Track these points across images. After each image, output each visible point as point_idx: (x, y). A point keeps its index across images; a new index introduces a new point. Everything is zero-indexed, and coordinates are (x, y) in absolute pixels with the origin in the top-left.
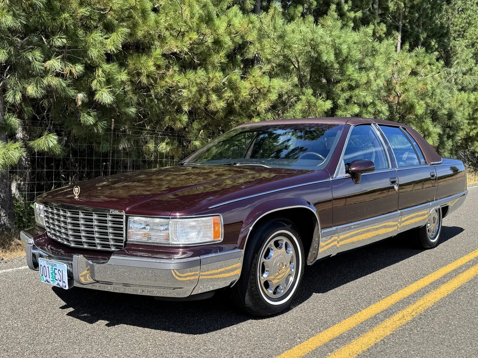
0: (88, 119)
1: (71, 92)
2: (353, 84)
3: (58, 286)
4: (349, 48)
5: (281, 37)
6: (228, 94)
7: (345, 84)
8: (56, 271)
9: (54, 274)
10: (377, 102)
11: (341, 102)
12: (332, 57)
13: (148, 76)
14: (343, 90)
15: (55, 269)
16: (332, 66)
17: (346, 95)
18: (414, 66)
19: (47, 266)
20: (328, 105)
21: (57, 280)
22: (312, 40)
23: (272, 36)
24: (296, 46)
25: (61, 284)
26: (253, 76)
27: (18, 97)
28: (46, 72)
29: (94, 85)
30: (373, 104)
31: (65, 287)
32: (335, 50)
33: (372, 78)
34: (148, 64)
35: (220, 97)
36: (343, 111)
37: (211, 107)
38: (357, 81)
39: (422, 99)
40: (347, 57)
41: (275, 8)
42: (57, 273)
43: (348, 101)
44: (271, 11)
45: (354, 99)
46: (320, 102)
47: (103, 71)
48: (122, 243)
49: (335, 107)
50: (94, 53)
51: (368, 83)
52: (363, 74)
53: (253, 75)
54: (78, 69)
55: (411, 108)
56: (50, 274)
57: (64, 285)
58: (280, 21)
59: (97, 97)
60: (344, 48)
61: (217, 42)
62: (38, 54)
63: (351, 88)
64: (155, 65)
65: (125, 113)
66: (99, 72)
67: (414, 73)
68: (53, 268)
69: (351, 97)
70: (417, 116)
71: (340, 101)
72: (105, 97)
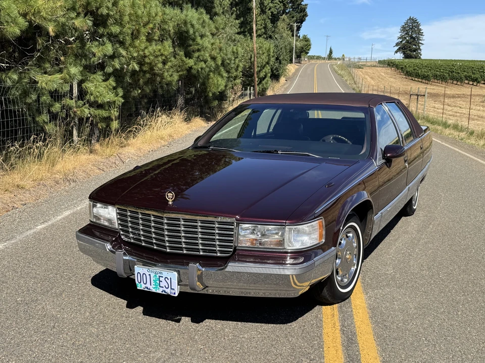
3: (164, 293)
8: (161, 279)
9: (158, 282)
15: (159, 276)
19: (147, 274)
21: (163, 287)
25: (168, 291)
31: (175, 294)
42: (164, 281)
48: (232, 248)
56: (152, 282)
57: (173, 292)
68: (158, 276)
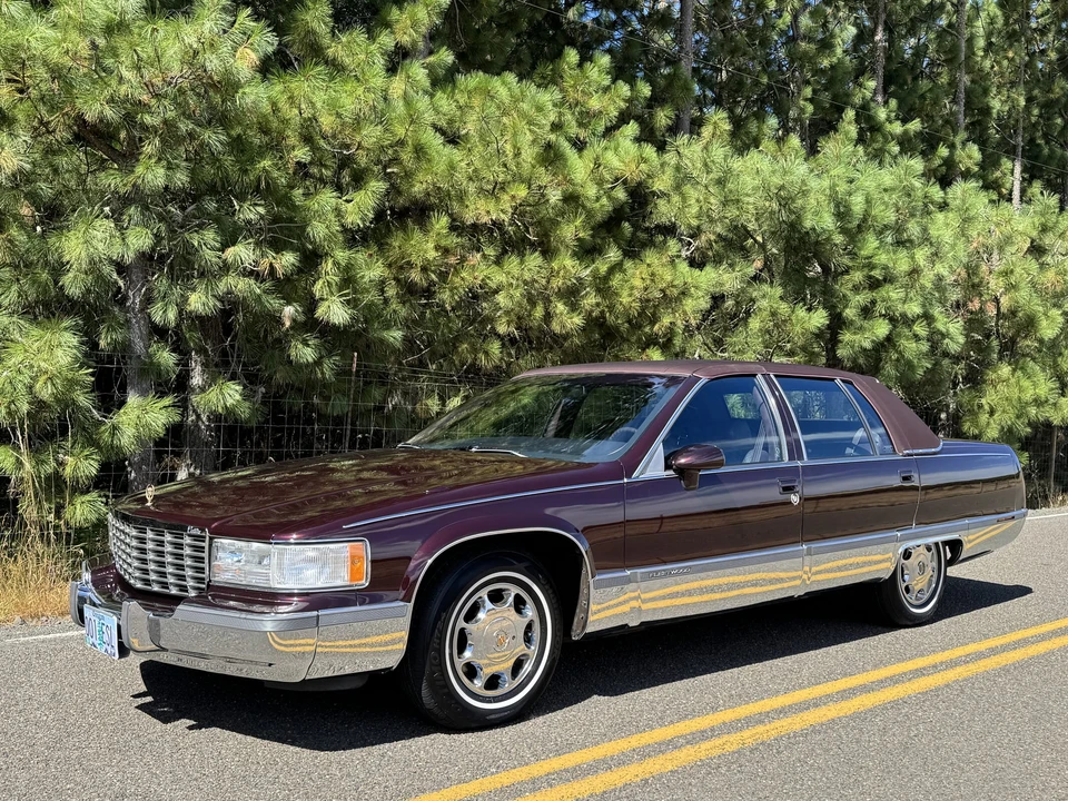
0: (305, 352)
1: (273, 303)
2: (877, 274)
4: (868, 201)
5: (721, 182)
6: (590, 300)
7: (858, 276)
10: (937, 311)
11: (850, 313)
12: (828, 222)
13: (424, 269)
14: (856, 289)
16: (828, 239)
17: (861, 299)
18: (1034, 234)
20: (819, 319)
22: (782, 188)
23: (704, 182)
24: (751, 200)
26: (649, 265)
27: (172, 315)
28: (226, 268)
29: (318, 289)
30: (928, 317)
32: (837, 206)
33: (922, 263)
34: (424, 246)
35: (574, 307)
36: (855, 333)
37: (556, 327)
38: (885, 268)
39: (1055, 305)
40: (864, 220)
41: (715, 123)
43: (867, 312)
44: (706, 131)
45: (880, 308)
46: (801, 312)
47: (334, 263)
49: (837, 323)
50: (318, 231)
51: (915, 272)
52: (903, 254)
53: (648, 262)
54: (288, 260)
55: (1030, 324)
58: (719, 152)
59: (320, 312)
60: (857, 204)
61: (571, 199)
62: (211, 235)
63: (874, 284)
64: (437, 248)
65: (382, 341)
66: (328, 266)
67: (1037, 250)
69: (873, 302)
70: (1041, 341)
71: (847, 311)
72: (335, 312)
